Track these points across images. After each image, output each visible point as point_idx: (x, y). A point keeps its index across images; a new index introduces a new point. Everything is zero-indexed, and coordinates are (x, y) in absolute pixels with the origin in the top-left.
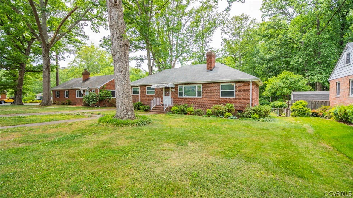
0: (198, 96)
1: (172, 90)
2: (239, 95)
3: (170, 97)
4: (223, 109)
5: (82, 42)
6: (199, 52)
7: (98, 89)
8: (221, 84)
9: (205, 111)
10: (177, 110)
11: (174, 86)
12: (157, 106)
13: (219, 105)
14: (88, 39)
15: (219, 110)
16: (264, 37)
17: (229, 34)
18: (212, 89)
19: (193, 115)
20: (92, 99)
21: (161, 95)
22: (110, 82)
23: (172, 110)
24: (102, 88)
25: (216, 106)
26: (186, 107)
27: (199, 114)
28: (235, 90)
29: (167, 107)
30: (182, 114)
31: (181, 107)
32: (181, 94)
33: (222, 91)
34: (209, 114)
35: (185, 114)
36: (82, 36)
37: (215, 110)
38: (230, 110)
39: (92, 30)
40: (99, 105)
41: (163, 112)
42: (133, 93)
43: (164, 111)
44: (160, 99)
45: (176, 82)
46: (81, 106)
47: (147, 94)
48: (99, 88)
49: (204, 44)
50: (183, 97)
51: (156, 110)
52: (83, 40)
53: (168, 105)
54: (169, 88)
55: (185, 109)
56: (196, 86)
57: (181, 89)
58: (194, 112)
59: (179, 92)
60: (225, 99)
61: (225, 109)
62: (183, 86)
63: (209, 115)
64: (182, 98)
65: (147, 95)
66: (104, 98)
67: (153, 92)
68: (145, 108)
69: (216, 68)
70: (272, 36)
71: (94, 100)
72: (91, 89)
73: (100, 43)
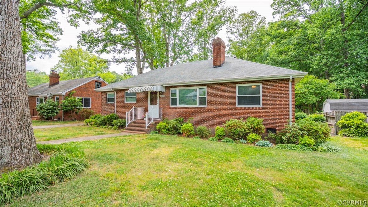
0: (201, 104)
1: (161, 96)
2: (268, 102)
3: (157, 106)
4: (245, 127)
5: (55, 37)
6: (201, 55)
7: (62, 95)
8: (237, 85)
9: (213, 130)
10: (165, 128)
11: (164, 90)
12: (137, 121)
13: (236, 120)
14: (61, 34)
15: (239, 129)
16: (275, 37)
17: (236, 34)
18: (223, 94)
19: (192, 137)
20: (49, 109)
21: (144, 103)
22: (81, 87)
23: (157, 127)
24: (69, 95)
25: (231, 122)
26: (181, 123)
27: (202, 135)
28: (261, 95)
29: (152, 121)
30: (173, 134)
31: (173, 122)
32: (174, 101)
33: (238, 97)
34: (219, 136)
35: (180, 134)
36: (53, 29)
37: (230, 129)
38: (257, 129)
39: (70, 24)
40: (63, 118)
41: (144, 131)
42: (109, 102)
43: (146, 128)
44: (143, 109)
45: (166, 83)
46: (37, 119)
47: (126, 102)
48: (64, 93)
49: (207, 45)
50: (178, 105)
51: (134, 126)
52: (55, 35)
53: (154, 118)
54: (156, 93)
55: (179, 125)
56: (197, 89)
57: (174, 94)
58: (193, 132)
59: (172, 99)
60: (244, 109)
61: (247, 127)
62: (177, 90)
63: (220, 138)
64: (176, 108)
65: (126, 104)
66: (69, 108)
67: (134, 99)
68: (119, 124)
69: (227, 63)
70: (284, 36)
71: (52, 111)
72: (54, 95)
73: (79, 39)
